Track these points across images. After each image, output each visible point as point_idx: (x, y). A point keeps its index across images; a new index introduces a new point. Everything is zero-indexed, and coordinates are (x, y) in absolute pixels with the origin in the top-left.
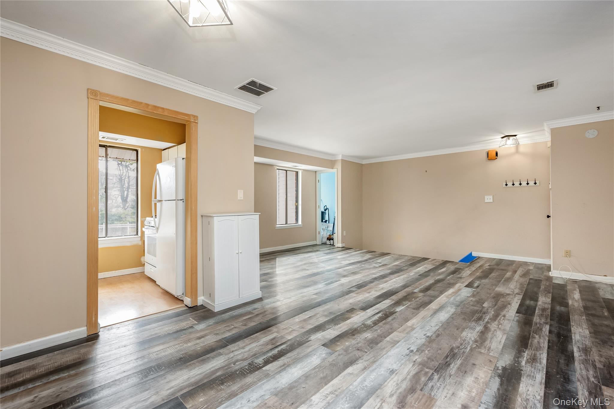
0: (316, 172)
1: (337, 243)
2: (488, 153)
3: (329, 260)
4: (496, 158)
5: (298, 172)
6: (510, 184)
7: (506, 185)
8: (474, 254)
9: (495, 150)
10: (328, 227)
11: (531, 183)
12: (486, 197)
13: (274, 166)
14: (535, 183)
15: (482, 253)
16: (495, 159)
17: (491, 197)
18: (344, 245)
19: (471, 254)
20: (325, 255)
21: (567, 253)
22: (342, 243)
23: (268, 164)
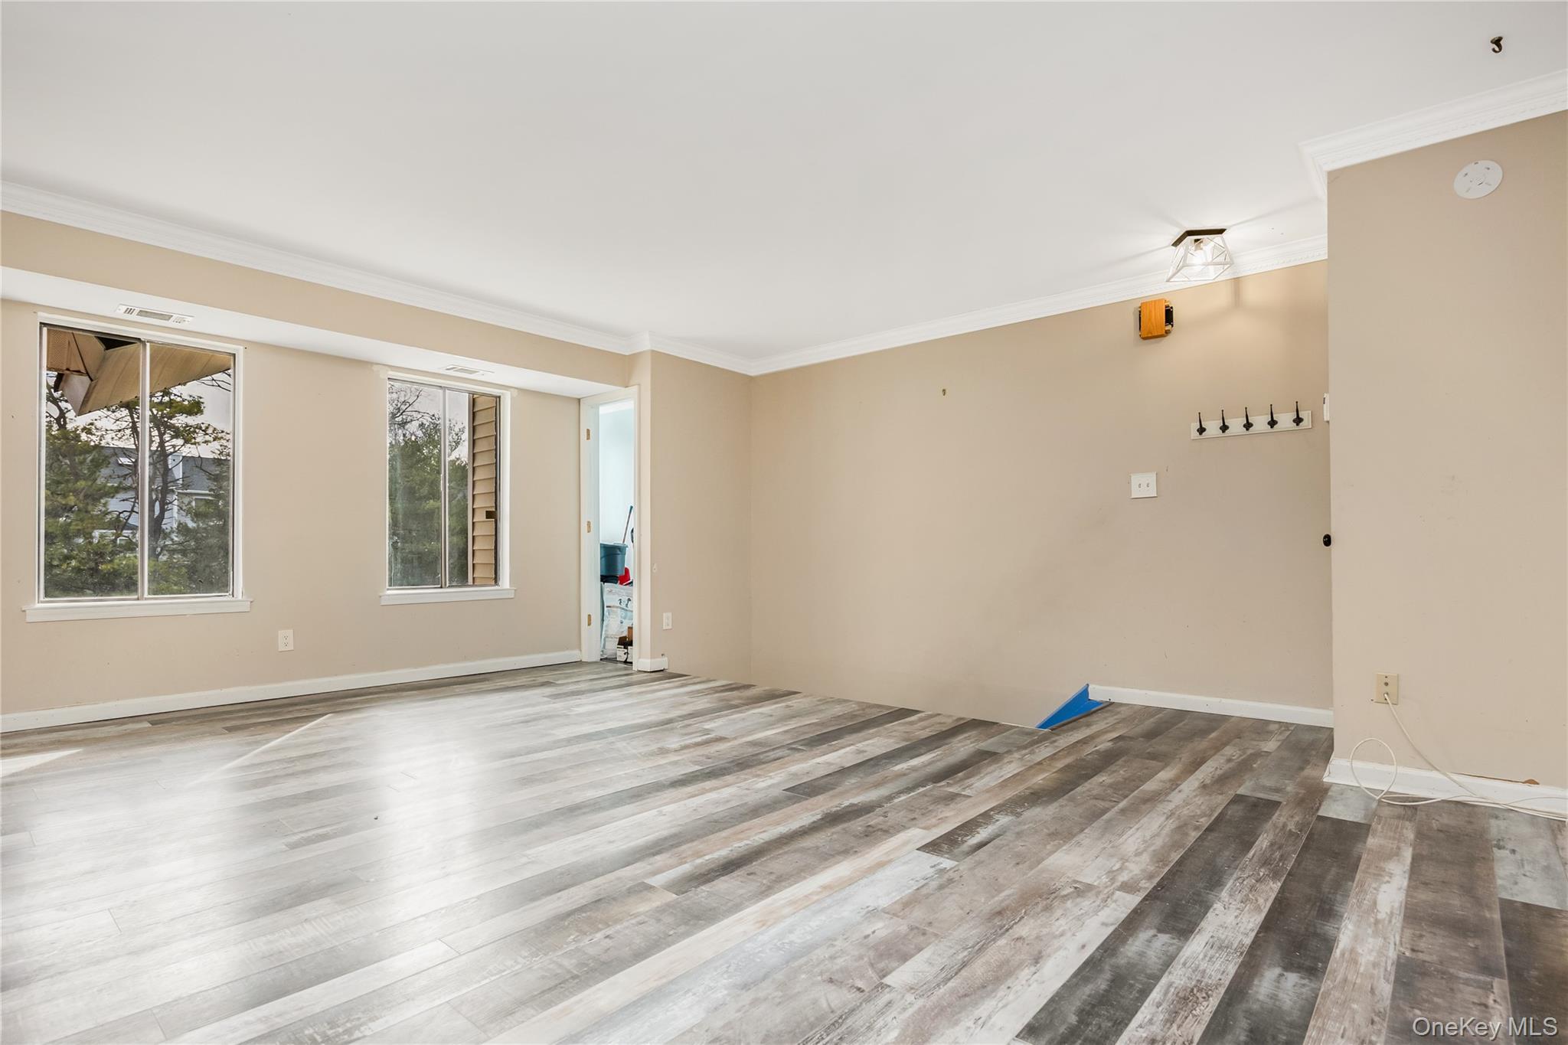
0: (579, 402)
1: (640, 658)
2: (1140, 312)
3: (522, 722)
4: (1167, 332)
5: (499, 397)
6: (1213, 427)
7: (1201, 430)
8: (1097, 693)
9: (1160, 300)
10: (629, 600)
11: (1285, 420)
12: (1136, 479)
13: (375, 368)
14: (1298, 420)
15: (1124, 687)
16: (1162, 336)
17: (1151, 478)
18: (661, 663)
19: (1085, 693)
20: (546, 699)
21: (1387, 689)
22: (651, 658)
23: (344, 358)
